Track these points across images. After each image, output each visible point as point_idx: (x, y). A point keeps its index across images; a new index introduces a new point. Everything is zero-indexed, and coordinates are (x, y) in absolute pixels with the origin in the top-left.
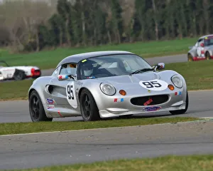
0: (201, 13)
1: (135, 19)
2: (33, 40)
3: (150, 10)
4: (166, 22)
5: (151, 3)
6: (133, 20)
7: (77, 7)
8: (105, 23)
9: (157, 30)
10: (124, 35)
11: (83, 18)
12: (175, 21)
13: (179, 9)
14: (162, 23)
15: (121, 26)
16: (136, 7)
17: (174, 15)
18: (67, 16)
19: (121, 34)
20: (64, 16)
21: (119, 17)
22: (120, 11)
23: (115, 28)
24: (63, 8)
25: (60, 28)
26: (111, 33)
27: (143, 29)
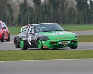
0: (49, 15)
3: (26, 13)
4: (33, 18)
5: (27, 10)
6: (18, 17)
8: (5, 18)
9: (29, 21)
10: (13, 23)
12: (38, 18)
13: (40, 13)
14: (31, 19)
15: (12, 19)
16: (20, 11)
17: (37, 15)
19: (12, 22)
21: (12, 15)
22: (12, 13)
23: (10, 19)
26: (8, 22)
27: (22, 21)
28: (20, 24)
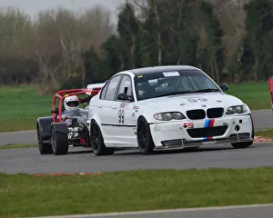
1: (245, 46)
2: (75, 75)
6: (242, 48)
7: (150, 25)
8: (195, 52)
10: (225, 71)
11: (159, 42)
15: (220, 57)
16: (248, 28)
18: (133, 38)
19: (220, 70)
20: (128, 39)
21: (218, 42)
22: (220, 33)
23: (213, 58)
24: (127, 27)
25: (121, 57)
27: (257, 63)
28: (247, 73)
